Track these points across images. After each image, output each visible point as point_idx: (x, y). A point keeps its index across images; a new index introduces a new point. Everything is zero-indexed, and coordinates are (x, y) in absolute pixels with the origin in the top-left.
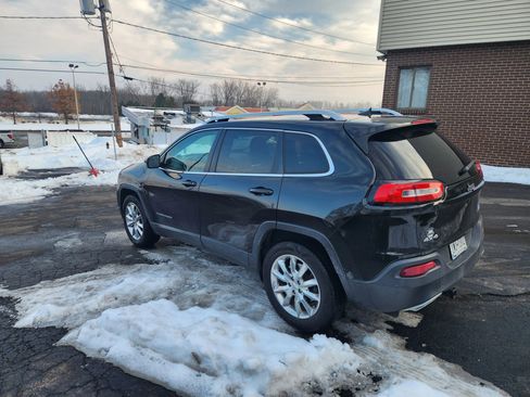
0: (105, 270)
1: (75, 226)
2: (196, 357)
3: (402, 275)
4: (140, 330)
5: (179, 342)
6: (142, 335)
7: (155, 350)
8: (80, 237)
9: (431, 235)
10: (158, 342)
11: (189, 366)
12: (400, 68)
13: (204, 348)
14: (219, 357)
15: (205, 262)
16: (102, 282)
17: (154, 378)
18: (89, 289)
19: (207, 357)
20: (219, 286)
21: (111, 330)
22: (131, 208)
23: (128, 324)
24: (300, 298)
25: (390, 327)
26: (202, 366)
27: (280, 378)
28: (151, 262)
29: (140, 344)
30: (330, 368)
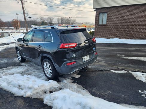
0: (9, 67)
1: (7, 57)
2: (19, 86)
3: (67, 65)
4: (9, 80)
5: (16, 83)
6: (9, 81)
7: (12, 85)
8: (7, 60)
9: (74, 55)
10: (12, 83)
11: (18, 88)
13: (21, 83)
14: (24, 85)
15: (35, 65)
16: (7, 70)
17: (12, 92)
18: (3, 72)
19: (21, 86)
20: (35, 71)
21: (3, 81)
22: (18, 52)
23: (7, 79)
24: (49, 72)
26: (21, 88)
27: (36, 89)
28: (22, 66)
29: (9, 83)
30: (51, 87)
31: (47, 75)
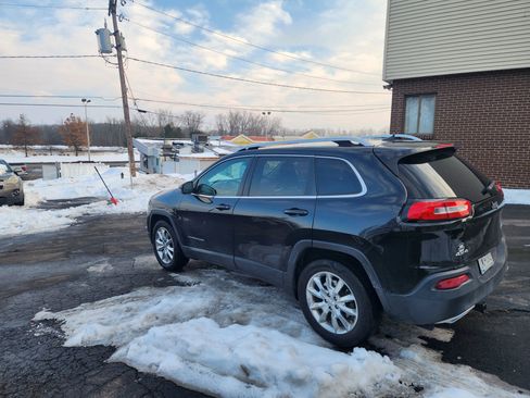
0: (141, 292)
1: (103, 252)
2: (245, 370)
3: (437, 288)
4: (188, 345)
5: (227, 355)
6: (190, 350)
7: (203, 364)
8: (110, 262)
9: (462, 250)
10: (206, 356)
11: (239, 378)
12: (406, 96)
13: (251, 359)
14: (267, 369)
15: (235, 283)
16: (140, 303)
18: (128, 310)
19: (256, 369)
20: (252, 305)
21: (158, 346)
22: (161, 233)
23: (176, 340)
24: (337, 313)
25: (425, 342)
26: (251, 378)
28: (183, 285)
29: (189, 358)
30: (373, 379)
31: (325, 325)
